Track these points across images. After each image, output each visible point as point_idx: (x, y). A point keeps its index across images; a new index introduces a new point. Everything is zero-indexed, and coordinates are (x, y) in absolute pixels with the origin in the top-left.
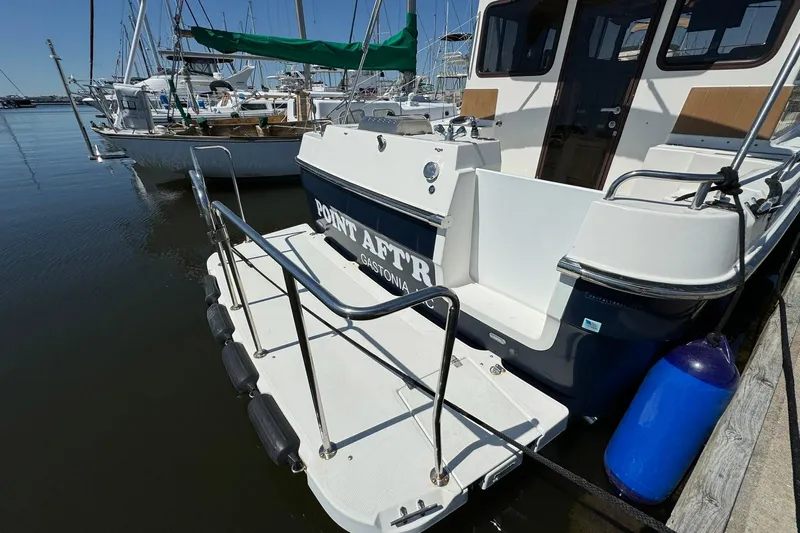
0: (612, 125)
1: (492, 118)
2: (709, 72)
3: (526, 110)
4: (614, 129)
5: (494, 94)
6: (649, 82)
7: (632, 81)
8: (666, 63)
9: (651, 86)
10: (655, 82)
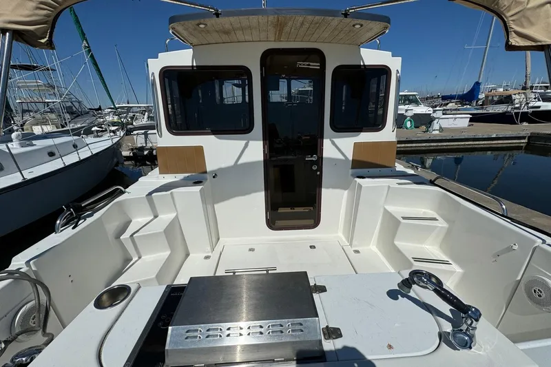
0: (315, 168)
1: (206, 172)
2: (362, 133)
3: (242, 164)
4: (317, 171)
5: (199, 151)
6: (330, 140)
7: (319, 140)
8: (336, 128)
9: (333, 143)
10: (335, 140)
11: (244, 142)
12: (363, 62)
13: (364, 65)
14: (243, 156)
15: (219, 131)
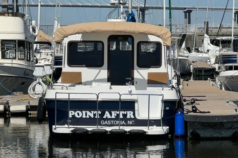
5: (79, 74)
6: (137, 71)
7: (132, 70)
8: (139, 66)
9: (138, 72)
10: (139, 70)
11: (99, 70)
12: (150, 40)
13: (150, 41)
14: (97, 77)
15: (88, 66)
